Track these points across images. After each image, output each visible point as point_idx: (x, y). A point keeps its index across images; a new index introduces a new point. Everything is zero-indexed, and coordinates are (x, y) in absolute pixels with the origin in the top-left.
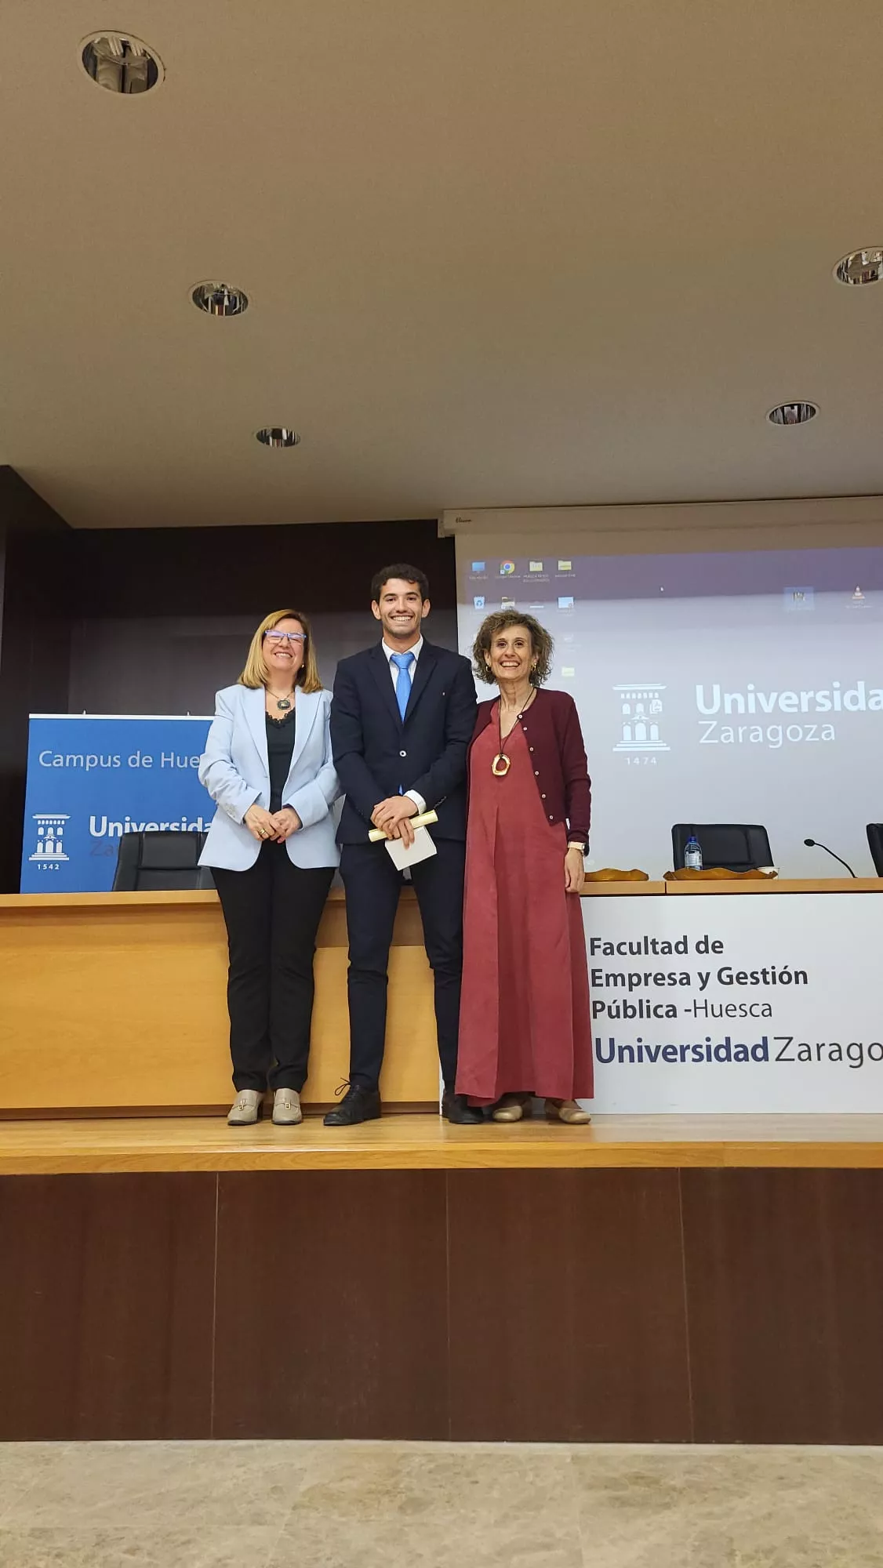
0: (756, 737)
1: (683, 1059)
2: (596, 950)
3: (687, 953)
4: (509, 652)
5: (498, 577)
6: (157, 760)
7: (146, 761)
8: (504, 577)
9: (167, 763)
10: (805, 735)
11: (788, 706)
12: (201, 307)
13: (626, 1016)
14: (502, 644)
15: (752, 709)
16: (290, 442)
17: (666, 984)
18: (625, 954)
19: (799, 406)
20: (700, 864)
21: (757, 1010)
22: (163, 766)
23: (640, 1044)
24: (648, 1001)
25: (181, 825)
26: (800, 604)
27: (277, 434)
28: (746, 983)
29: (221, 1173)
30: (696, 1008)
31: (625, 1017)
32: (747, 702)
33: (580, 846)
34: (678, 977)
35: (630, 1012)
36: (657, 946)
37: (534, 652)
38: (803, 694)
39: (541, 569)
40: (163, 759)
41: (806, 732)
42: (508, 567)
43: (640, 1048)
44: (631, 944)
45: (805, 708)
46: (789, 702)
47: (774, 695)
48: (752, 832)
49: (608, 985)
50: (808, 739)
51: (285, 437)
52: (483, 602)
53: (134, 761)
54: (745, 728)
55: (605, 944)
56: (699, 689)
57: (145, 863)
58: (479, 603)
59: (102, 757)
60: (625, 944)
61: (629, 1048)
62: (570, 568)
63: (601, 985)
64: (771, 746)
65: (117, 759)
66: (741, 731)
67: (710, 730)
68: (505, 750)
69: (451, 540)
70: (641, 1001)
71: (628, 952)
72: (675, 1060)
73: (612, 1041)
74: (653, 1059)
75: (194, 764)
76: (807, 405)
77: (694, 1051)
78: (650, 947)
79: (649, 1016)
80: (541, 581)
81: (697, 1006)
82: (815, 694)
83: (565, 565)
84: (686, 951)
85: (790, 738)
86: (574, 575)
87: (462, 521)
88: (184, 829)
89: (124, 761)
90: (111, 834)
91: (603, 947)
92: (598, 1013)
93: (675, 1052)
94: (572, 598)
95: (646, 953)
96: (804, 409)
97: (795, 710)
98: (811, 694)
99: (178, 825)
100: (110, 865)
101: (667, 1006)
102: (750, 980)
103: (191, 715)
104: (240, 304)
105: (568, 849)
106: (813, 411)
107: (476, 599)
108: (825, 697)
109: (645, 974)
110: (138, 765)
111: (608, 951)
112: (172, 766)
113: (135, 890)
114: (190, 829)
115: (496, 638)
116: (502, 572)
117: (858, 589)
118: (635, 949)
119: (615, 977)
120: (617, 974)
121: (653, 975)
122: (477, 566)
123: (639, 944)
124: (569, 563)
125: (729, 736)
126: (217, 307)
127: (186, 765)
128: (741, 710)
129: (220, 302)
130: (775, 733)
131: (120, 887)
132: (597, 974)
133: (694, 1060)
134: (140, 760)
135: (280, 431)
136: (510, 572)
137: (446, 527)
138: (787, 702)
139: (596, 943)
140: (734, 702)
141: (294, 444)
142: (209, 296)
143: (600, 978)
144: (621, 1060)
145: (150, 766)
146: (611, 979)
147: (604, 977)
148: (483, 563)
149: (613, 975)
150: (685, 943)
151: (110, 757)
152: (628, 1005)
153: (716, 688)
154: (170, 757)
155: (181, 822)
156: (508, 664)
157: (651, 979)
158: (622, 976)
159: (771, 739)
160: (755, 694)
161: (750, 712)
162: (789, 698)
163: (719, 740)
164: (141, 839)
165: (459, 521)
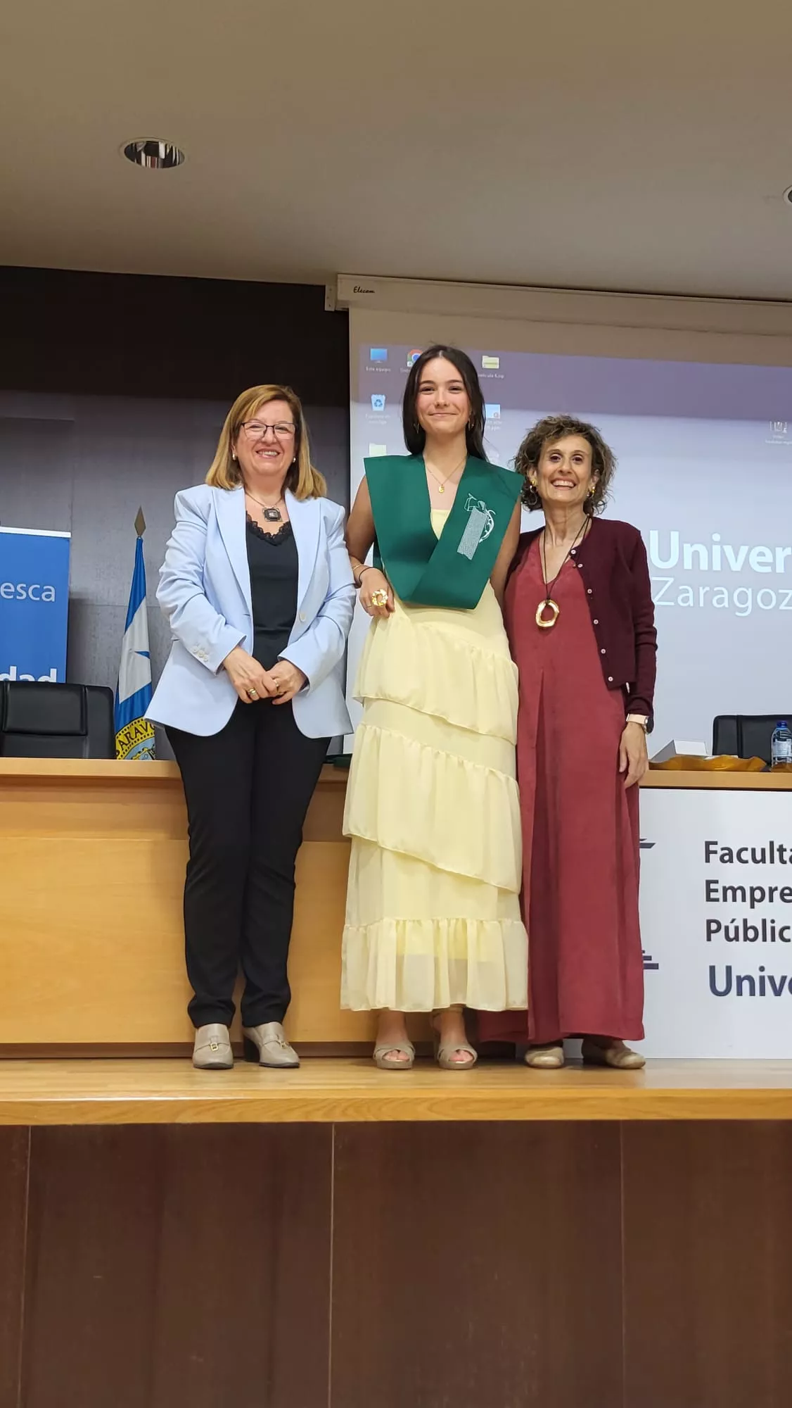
0: (720, 601)
2: (711, 855)
10: (779, 603)
11: (760, 564)
13: (746, 938)
15: (717, 566)
16: (169, 162)
18: (746, 862)
23: (762, 974)
24: (773, 921)
26: (780, 436)
27: (152, 149)
31: (745, 940)
32: (711, 556)
35: (751, 934)
36: (784, 853)
38: (779, 550)
41: (781, 598)
43: (762, 979)
44: (754, 850)
46: (762, 559)
47: (744, 549)
50: (782, 607)
51: (162, 154)
52: (383, 402)
54: (707, 589)
55: (722, 849)
58: (378, 403)
60: (746, 849)
61: (750, 979)
62: (498, 367)
63: (717, 900)
64: (738, 614)
66: (702, 592)
67: (664, 590)
69: (343, 316)
70: (764, 921)
71: (750, 861)
73: (729, 969)
74: (778, 993)
75: (5, 592)
78: (777, 854)
79: (773, 939)
83: (490, 362)
86: (502, 377)
91: (720, 853)
92: (712, 935)
94: (499, 406)
95: (772, 861)
97: (768, 569)
107: (374, 398)
109: (770, 888)
111: (726, 858)
116: (410, 364)
118: (759, 857)
119: (734, 890)
120: (736, 887)
121: (780, 889)
122: (376, 353)
123: (763, 851)
124: (497, 360)
128: (704, 565)
132: (713, 886)
135: (156, 146)
137: (341, 297)
138: (759, 558)
139: (712, 848)
140: (696, 555)
141: (175, 165)
143: (716, 891)
144: (740, 993)
146: (730, 893)
147: (721, 891)
148: (386, 350)
149: (731, 888)
152: (749, 925)
153: (675, 536)
157: (777, 894)
158: (742, 889)
159: (738, 604)
160: (721, 547)
161: (714, 569)
162: (761, 554)
163: (676, 602)
164: (4, 690)
165: (357, 290)
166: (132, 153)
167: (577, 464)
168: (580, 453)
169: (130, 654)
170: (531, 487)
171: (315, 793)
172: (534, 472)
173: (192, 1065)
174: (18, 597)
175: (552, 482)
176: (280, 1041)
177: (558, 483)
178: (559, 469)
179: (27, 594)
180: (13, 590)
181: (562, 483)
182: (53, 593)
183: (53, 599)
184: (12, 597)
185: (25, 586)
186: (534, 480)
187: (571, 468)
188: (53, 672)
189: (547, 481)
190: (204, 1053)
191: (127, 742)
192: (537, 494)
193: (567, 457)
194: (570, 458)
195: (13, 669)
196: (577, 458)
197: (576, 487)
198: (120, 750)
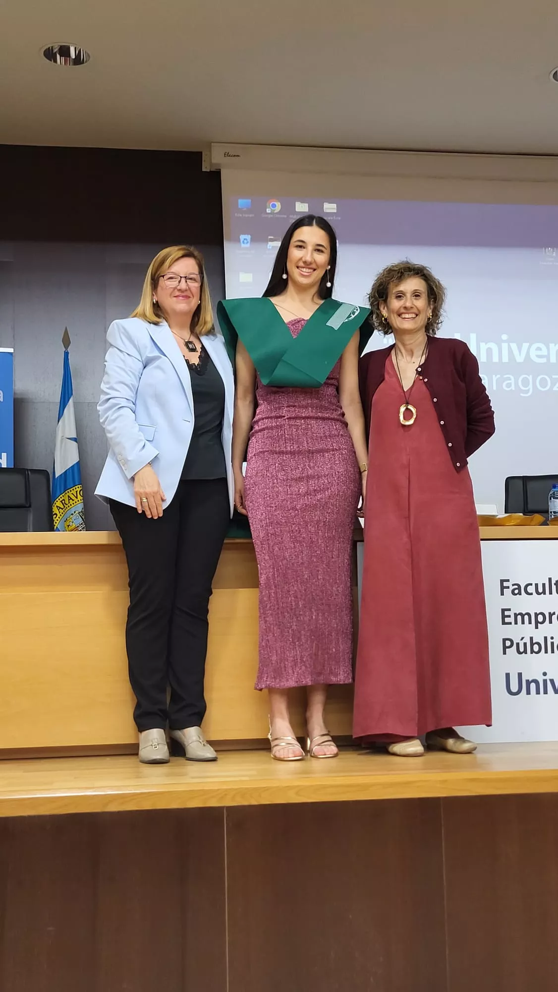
2: (505, 590)
5: (264, 216)
8: (270, 216)
11: (538, 356)
13: (532, 651)
16: (78, 61)
18: (531, 594)
23: (545, 678)
24: (552, 638)
26: (551, 259)
27: (64, 51)
31: (532, 653)
32: (501, 351)
35: (536, 648)
38: (552, 345)
39: (306, 211)
42: (274, 206)
43: (545, 681)
44: (537, 585)
49: (516, 623)
51: (73, 55)
52: (249, 240)
55: (513, 585)
58: (245, 241)
60: (531, 584)
61: (536, 682)
62: (335, 211)
63: (510, 623)
66: (495, 378)
69: (216, 175)
70: (546, 638)
71: (534, 593)
73: (520, 675)
78: (554, 587)
79: (552, 652)
83: (330, 209)
86: (339, 218)
91: (512, 588)
92: (507, 650)
95: (551, 593)
107: (242, 237)
109: (550, 613)
111: (516, 591)
116: (268, 211)
118: (540, 590)
119: (523, 615)
120: (524, 613)
122: (243, 203)
123: (544, 585)
124: (335, 206)
130: (525, 382)
132: (506, 613)
135: (69, 48)
136: (275, 212)
137: (214, 161)
138: (537, 353)
139: (505, 584)
141: (83, 63)
143: (509, 616)
144: (528, 693)
146: (519, 617)
147: (513, 616)
148: (250, 201)
149: (520, 614)
152: (534, 642)
157: (555, 618)
158: (529, 615)
159: (521, 387)
160: (509, 345)
161: (504, 361)
162: (538, 349)
165: (227, 155)
166: (50, 54)
167: (416, 299)
168: (418, 291)
170: (383, 319)
172: (384, 308)
173: (138, 760)
175: (399, 315)
176: (201, 741)
177: (403, 316)
178: (404, 306)
181: (407, 316)
186: (385, 313)
187: (413, 304)
189: (395, 315)
190: (147, 752)
191: (63, 507)
192: (388, 323)
193: (408, 295)
194: (411, 296)
196: (416, 295)
197: (418, 316)
198: (58, 513)
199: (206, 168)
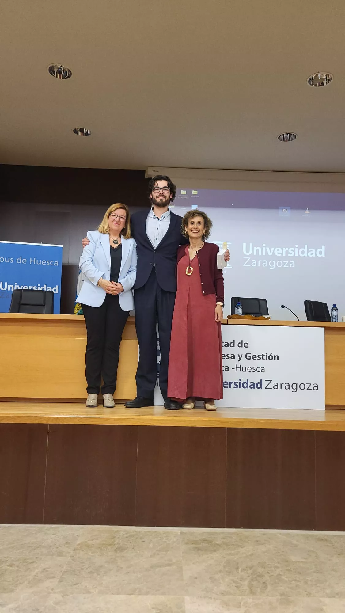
0: (265, 265)
1: (230, 387)
3: (234, 347)
4: (195, 227)
6: (28, 261)
7: (24, 261)
9: (33, 262)
12: (52, 75)
14: (193, 223)
15: (264, 254)
16: (87, 134)
17: (226, 358)
19: (290, 134)
20: (241, 313)
21: (259, 370)
22: (31, 263)
25: (37, 288)
26: (285, 213)
27: (82, 130)
28: (256, 359)
29: (50, 424)
30: (236, 368)
32: (262, 251)
33: (221, 304)
34: (230, 356)
37: (204, 227)
38: (284, 249)
39: (186, 193)
40: (31, 261)
41: (284, 263)
45: (284, 254)
46: (278, 252)
47: (273, 249)
48: (261, 302)
50: (284, 266)
51: (85, 132)
53: (19, 261)
54: (261, 261)
56: (244, 245)
57: (23, 302)
59: (6, 258)
62: (197, 194)
64: (270, 268)
65: (12, 259)
66: (259, 262)
67: (247, 261)
68: (191, 265)
72: (227, 387)
75: (43, 263)
76: (293, 134)
77: (235, 384)
80: (185, 198)
81: (237, 367)
82: (288, 249)
83: (195, 192)
84: (234, 346)
85: (278, 266)
86: (198, 197)
87: (155, 172)
88: (39, 289)
89: (15, 260)
90: (9, 289)
93: (227, 384)
94: (197, 206)
96: (292, 136)
97: (280, 255)
98: (287, 249)
99: (36, 287)
100: (8, 302)
101: (226, 367)
102: (257, 358)
103: (43, 243)
104: (68, 74)
105: (217, 305)
106: (295, 137)
108: (292, 250)
110: (20, 262)
112: (35, 263)
113: (18, 312)
114: (41, 289)
115: (190, 221)
117: (307, 209)
124: (197, 192)
125: (254, 264)
126: (59, 75)
127: (40, 264)
128: (260, 254)
129: (60, 73)
130: (272, 264)
131: (12, 311)
133: (234, 387)
134: (22, 261)
135: (83, 129)
137: (149, 173)
138: (277, 251)
140: (257, 251)
141: (88, 135)
142: (55, 70)
145: (26, 263)
150: (234, 343)
151: (9, 259)
153: (251, 245)
154: (34, 260)
155: (38, 286)
156: (194, 231)
159: (270, 265)
160: (266, 248)
161: (263, 255)
162: (278, 250)
163: (251, 265)
164: (21, 292)
165: (154, 171)
166: (76, 131)
168: (200, 222)
169: (80, 281)
170: (186, 232)
171: (126, 325)
174: (47, 265)
176: (109, 399)
179: (50, 264)
180: (45, 262)
182: (57, 263)
183: (57, 265)
184: (45, 264)
185: (49, 261)
186: (186, 230)
188: (57, 286)
191: (79, 307)
192: (187, 234)
195: (45, 286)
198: (77, 309)
199: (146, 177)
